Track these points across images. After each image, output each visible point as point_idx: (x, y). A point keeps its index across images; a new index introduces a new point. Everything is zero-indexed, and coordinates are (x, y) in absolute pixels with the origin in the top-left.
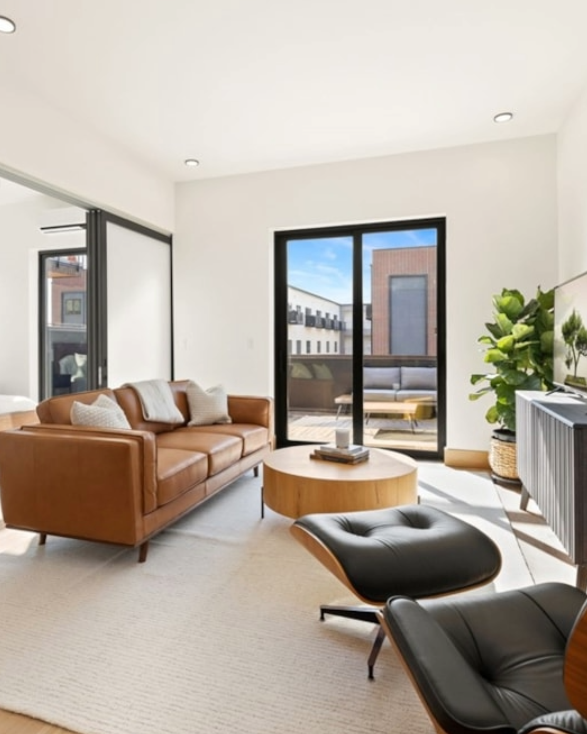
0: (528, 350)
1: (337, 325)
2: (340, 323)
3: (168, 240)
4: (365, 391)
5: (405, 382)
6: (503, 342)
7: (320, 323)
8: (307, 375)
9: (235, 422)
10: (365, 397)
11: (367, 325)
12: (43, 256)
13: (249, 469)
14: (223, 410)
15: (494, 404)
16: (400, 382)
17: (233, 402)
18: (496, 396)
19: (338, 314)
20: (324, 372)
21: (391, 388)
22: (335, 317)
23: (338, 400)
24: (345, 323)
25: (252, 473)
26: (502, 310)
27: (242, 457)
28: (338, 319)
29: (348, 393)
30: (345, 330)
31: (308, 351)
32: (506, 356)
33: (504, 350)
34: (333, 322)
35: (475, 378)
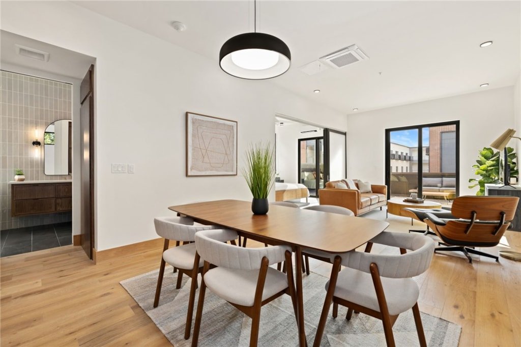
0: (494, 170)
1: (407, 158)
2: (410, 157)
3: (345, 134)
4: (423, 188)
5: (444, 184)
6: (483, 167)
7: (398, 157)
8: (396, 180)
9: (373, 193)
10: (423, 190)
11: (425, 157)
12: (300, 140)
13: (378, 207)
14: (370, 189)
15: (479, 190)
16: (442, 184)
17: (373, 187)
18: (479, 186)
19: (408, 152)
20: (404, 179)
21: (437, 186)
22: (407, 154)
23: (410, 191)
24: (412, 157)
25: (379, 208)
26: (483, 156)
27: (378, 202)
28: (409, 155)
29: (416, 188)
30: (413, 160)
31: (397, 170)
32: (485, 172)
33: (484, 170)
34: (405, 157)
35: (470, 180)
